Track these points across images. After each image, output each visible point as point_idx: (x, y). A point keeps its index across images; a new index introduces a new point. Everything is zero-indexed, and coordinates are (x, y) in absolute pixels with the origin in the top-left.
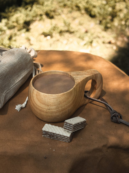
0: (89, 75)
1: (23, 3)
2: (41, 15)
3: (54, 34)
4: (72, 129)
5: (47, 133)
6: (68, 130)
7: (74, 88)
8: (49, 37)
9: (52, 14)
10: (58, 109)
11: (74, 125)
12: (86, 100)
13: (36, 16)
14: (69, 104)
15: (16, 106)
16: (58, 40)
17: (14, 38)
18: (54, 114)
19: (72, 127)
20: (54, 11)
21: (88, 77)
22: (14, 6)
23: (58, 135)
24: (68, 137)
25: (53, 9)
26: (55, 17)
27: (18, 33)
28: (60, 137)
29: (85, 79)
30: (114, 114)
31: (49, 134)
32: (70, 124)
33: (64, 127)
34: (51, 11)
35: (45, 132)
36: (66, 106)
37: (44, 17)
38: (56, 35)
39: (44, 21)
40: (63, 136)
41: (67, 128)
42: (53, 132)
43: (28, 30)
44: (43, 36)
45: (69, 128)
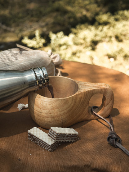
0: (97, 88)
1: (97, 23)
2: (111, 37)
3: (118, 58)
4: (54, 137)
5: (31, 136)
6: (51, 137)
7: (73, 97)
8: (112, 59)
9: (122, 37)
10: (50, 115)
11: (57, 134)
12: (91, 115)
13: (106, 37)
14: (63, 112)
15: (19, 105)
16: (121, 64)
17: (78, 55)
18: (46, 119)
19: (55, 135)
20: (125, 35)
21: (94, 90)
22: (86, 24)
23: (41, 140)
24: (49, 145)
25: (124, 33)
26: (124, 41)
27: (83, 50)
28: (42, 143)
29: (91, 91)
30: (111, 135)
31: (33, 138)
32: (54, 132)
33: (49, 134)
34: (121, 34)
35: (30, 134)
36: (59, 113)
37: (113, 39)
38: (120, 58)
39: (112, 43)
40: (45, 143)
41: (51, 136)
42: (37, 136)
43: (93, 49)
44: (107, 57)
45: (52, 135)
